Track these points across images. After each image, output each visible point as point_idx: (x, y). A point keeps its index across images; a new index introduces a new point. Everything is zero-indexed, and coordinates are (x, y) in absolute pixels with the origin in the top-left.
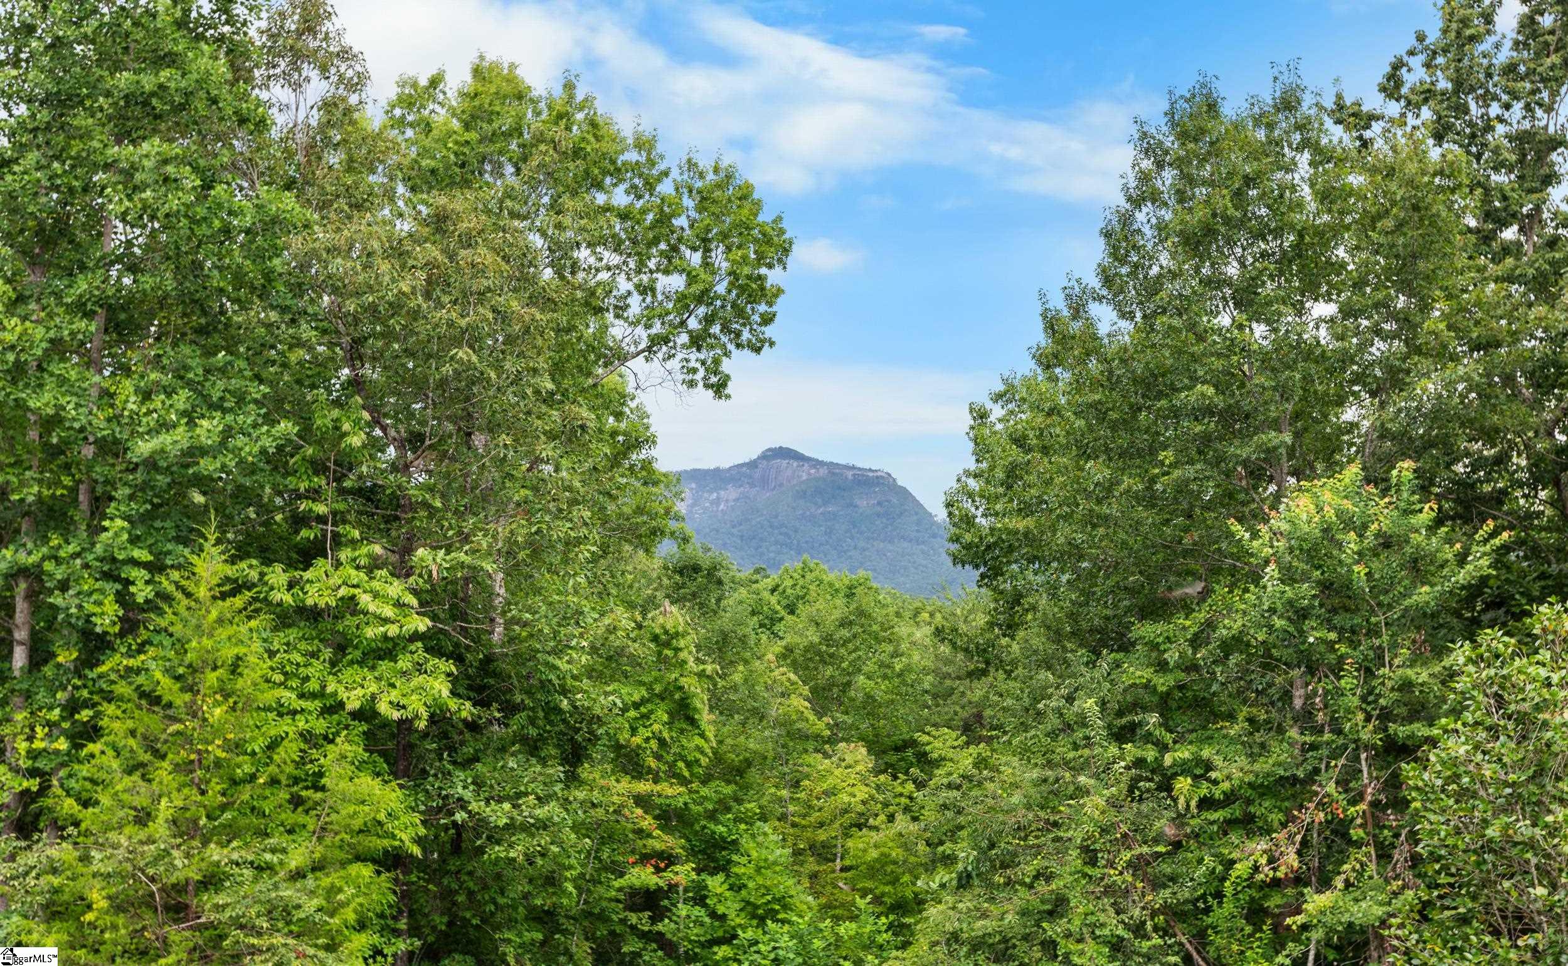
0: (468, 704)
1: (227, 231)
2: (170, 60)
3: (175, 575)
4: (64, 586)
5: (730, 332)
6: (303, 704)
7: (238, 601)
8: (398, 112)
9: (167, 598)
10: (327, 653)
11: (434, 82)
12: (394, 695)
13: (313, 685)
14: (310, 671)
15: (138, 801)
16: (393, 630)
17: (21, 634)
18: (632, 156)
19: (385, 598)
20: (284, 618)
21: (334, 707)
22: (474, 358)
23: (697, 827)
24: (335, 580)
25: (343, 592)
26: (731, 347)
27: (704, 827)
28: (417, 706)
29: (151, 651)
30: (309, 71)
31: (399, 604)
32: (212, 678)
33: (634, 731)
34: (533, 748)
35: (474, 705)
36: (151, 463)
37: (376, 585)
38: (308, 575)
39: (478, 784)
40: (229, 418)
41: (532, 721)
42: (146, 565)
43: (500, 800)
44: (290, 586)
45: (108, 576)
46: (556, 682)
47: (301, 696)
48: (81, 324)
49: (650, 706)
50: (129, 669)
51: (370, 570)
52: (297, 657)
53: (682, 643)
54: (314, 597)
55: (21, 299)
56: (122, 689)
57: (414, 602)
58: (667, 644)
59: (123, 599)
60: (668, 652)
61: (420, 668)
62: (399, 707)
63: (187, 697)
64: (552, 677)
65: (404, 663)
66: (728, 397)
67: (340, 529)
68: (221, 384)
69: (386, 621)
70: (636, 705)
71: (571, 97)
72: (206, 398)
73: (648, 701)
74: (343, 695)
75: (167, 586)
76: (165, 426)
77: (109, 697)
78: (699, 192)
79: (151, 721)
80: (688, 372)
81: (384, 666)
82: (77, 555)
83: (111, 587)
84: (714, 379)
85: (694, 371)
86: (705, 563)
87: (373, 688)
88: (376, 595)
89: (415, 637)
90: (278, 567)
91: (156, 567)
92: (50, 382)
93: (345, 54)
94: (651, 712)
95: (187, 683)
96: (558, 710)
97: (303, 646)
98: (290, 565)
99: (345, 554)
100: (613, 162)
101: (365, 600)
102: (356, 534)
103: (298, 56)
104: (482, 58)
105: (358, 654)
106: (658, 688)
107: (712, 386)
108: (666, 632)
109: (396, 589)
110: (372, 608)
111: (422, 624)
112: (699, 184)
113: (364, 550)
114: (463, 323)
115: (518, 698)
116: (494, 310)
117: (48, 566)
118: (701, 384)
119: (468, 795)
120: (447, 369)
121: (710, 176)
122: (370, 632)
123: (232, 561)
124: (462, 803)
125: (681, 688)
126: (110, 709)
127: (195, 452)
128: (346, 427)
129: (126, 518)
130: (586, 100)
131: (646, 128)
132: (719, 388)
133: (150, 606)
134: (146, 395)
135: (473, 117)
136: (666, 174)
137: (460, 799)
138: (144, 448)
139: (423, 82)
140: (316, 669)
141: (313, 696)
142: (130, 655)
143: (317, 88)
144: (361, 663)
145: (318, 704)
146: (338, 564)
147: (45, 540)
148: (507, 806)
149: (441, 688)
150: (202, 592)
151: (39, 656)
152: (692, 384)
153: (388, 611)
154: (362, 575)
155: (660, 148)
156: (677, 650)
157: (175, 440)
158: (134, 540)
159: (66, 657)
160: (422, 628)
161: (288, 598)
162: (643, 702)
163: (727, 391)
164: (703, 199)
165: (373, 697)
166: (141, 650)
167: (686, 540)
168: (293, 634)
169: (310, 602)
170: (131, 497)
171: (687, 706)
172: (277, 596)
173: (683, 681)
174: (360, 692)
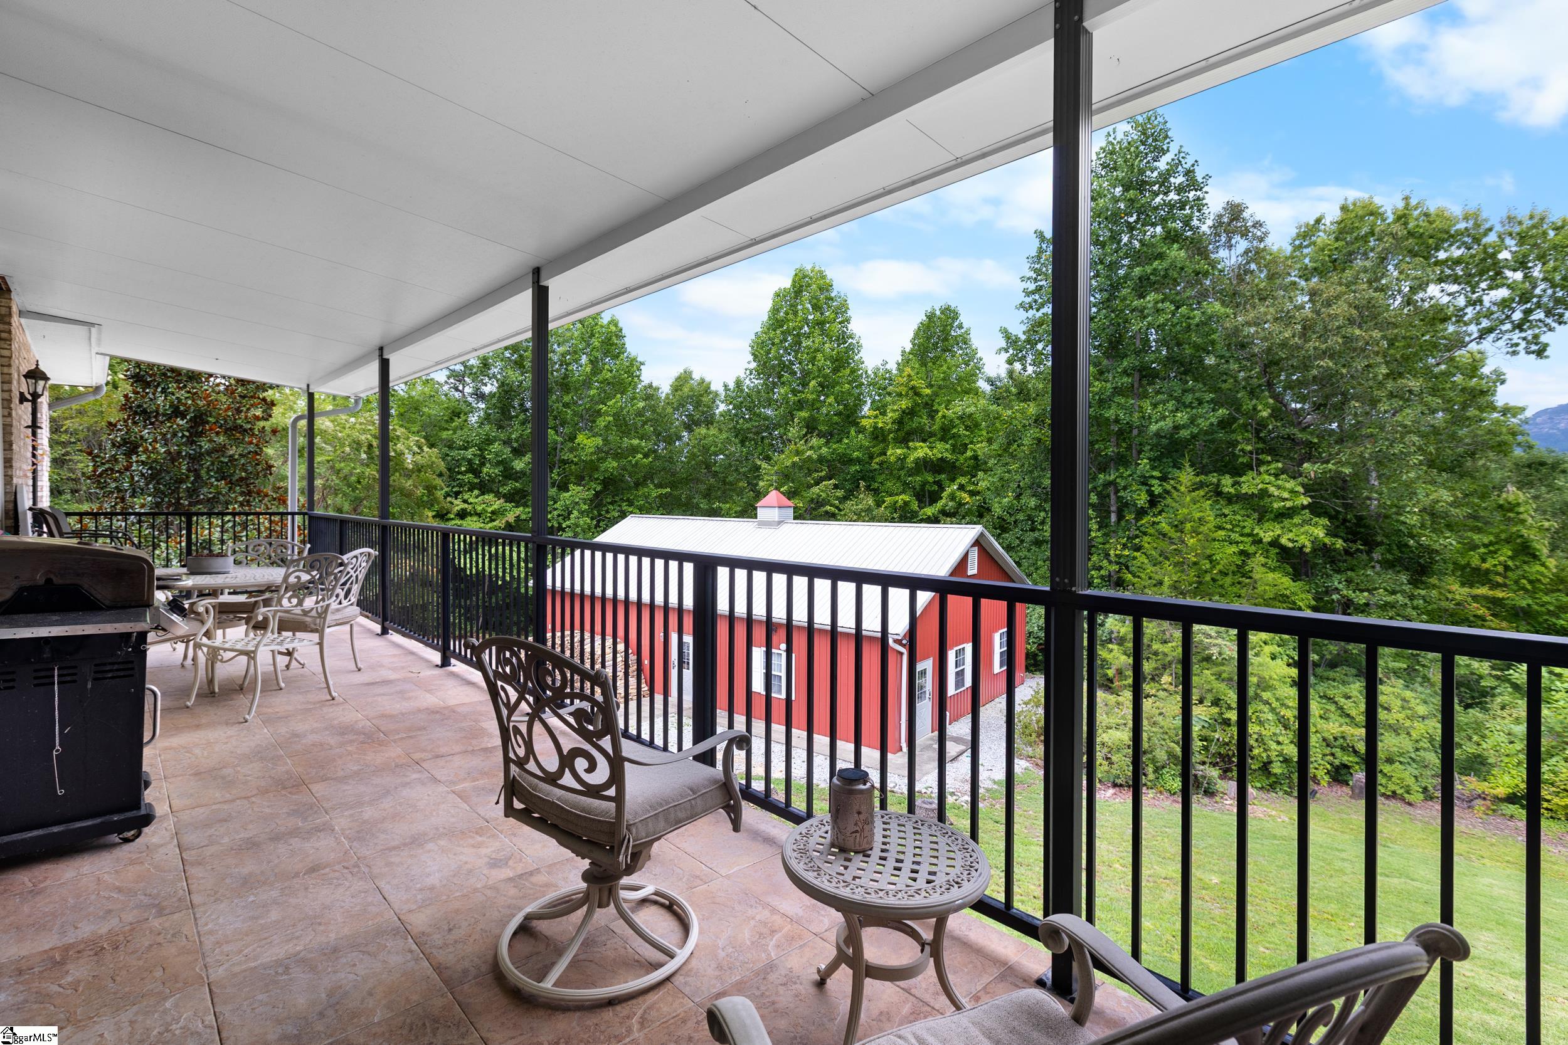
0: (1340, 541)
1: (1189, 327)
2: (1161, 256)
3: (1172, 482)
4: (1125, 488)
5: (1554, 315)
6: (1242, 539)
7: (1202, 492)
8: (1297, 243)
9: (1168, 492)
10: (1256, 515)
11: (1318, 221)
12: (1291, 535)
13: (1247, 530)
14: (1246, 524)
15: (1157, 577)
16: (1289, 504)
17: (1113, 508)
18: (1462, 226)
19: (1285, 489)
20: (1230, 500)
21: (1258, 541)
22: (1331, 364)
23: (1541, 620)
24: (1258, 481)
25: (1260, 486)
26: (1554, 325)
27: (1547, 620)
28: (1304, 540)
29: (1164, 515)
30: (1237, 238)
31: (1292, 492)
32: (1188, 526)
33: (1484, 560)
34: (1388, 565)
35: (1345, 541)
36: (1157, 434)
37: (1280, 482)
38: (1243, 479)
39: (1349, 581)
40: (1194, 411)
41: (1389, 551)
42: (1158, 478)
43: (1362, 591)
44: (1233, 486)
45: (1144, 484)
46: (1406, 531)
47: (1242, 535)
48: (1125, 379)
49: (1497, 547)
50: (1154, 523)
51: (1276, 476)
52: (1238, 517)
53: (1522, 509)
54: (1245, 489)
55: (1101, 373)
56: (1151, 531)
57: (1301, 490)
58: (1511, 510)
59: (1150, 493)
60: (1512, 515)
61: (1305, 522)
62: (1293, 541)
63: (1179, 534)
64: (1401, 528)
65: (1297, 520)
66: (1547, 357)
67: (1260, 457)
68: (1191, 396)
69: (1284, 500)
70: (1485, 546)
71: (1407, 204)
72: (1184, 403)
73: (1496, 543)
74: (1262, 534)
75: (1168, 487)
76: (1164, 418)
77: (1145, 534)
78: (1518, 234)
79: (1163, 545)
80: (1512, 346)
81: (1286, 522)
82: (1130, 475)
83: (1144, 488)
84: (1534, 347)
85: (1517, 345)
86: (1550, 461)
87: (1279, 532)
88: (1279, 487)
89: (1304, 507)
90: (1228, 476)
91: (1164, 479)
92: (1114, 406)
93: (1258, 224)
94: (1499, 550)
95: (1178, 527)
96: (1407, 545)
97: (1242, 512)
98: (1233, 475)
99: (1262, 469)
100: (1447, 232)
101: (1272, 489)
102: (1269, 458)
103: (1230, 233)
104: (1346, 199)
105: (1272, 516)
106: (1503, 536)
107: (1533, 352)
108: (1509, 503)
109: (1291, 484)
110: (1276, 493)
111: (1306, 501)
112: (1517, 229)
113: (1273, 466)
114: (1324, 346)
115: (1379, 539)
116: (1344, 337)
117: (1118, 480)
118: (1523, 352)
119: (1340, 586)
120: (1315, 372)
121: (1528, 223)
122: (1275, 505)
123: (1197, 475)
124: (1337, 590)
125: (1522, 536)
126: (1146, 538)
127: (1177, 428)
128: (1260, 407)
129: (1149, 459)
130: (1419, 203)
131: (1472, 207)
132: (1540, 353)
133: (1160, 495)
134: (1155, 406)
135: (1340, 233)
136: (1490, 229)
137: (1337, 589)
138: (1154, 428)
139: (1312, 222)
140: (1249, 523)
141: (1248, 535)
142: (1155, 515)
143: (1241, 245)
144: (1273, 520)
145: (1250, 539)
146: (1260, 473)
147: (1118, 470)
148: (1366, 594)
149: (1320, 533)
150: (1183, 489)
151: (1120, 517)
152: (1514, 353)
153: (1286, 495)
154: (1272, 478)
155: (1484, 215)
156: (1518, 513)
157: (1167, 424)
158: (1153, 468)
159: (1130, 517)
160: (1305, 503)
161: (1232, 490)
162: (1491, 543)
163: (1546, 354)
164: (1522, 237)
165: (1279, 536)
166: (1160, 513)
167: (1531, 447)
168: (1236, 507)
169: (1243, 491)
170: (1151, 450)
171: (1528, 547)
172: (1225, 490)
173: (1524, 532)
174: (1271, 534)
